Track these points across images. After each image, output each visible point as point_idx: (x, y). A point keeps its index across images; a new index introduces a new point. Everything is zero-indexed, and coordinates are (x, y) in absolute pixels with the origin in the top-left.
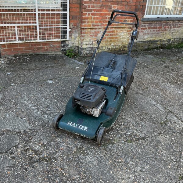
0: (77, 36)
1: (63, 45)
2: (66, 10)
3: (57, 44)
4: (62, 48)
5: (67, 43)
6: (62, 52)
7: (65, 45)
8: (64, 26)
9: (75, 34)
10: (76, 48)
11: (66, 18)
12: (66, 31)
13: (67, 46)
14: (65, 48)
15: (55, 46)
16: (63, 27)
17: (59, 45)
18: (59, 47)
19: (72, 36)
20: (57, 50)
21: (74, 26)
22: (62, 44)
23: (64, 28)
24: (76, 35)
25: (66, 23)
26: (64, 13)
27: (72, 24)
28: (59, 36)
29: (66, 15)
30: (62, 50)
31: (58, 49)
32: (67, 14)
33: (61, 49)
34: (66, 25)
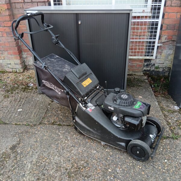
0: (171, 53)
1: (146, 64)
2: (158, 17)
3: (138, 62)
4: (145, 68)
5: (152, 62)
6: (143, 73)
7: (150, 64)
8: (151, 39)
9: (168, 50)
10: (167, 70)
11: (156, 28)
12: (154, 46)
13: (152, 66)
14: (149, 68)
15: (134, 64)
16: (149, 40)
17: (141, 64)
18: (140, 66)
19: (163, 53)
20: (136, 69)
21: (168, 39)
22: (145, 62)
23: (150, 42)
24: (169, 52)
25: (155, 36)
26: (153, 20)
27: (166, 37)
28: (142, 52)
29: (157, 25)
30: (145, 70)
31: (138, 69)
32: (158, 22)
33: (143, 69)
34: (155, 39)
